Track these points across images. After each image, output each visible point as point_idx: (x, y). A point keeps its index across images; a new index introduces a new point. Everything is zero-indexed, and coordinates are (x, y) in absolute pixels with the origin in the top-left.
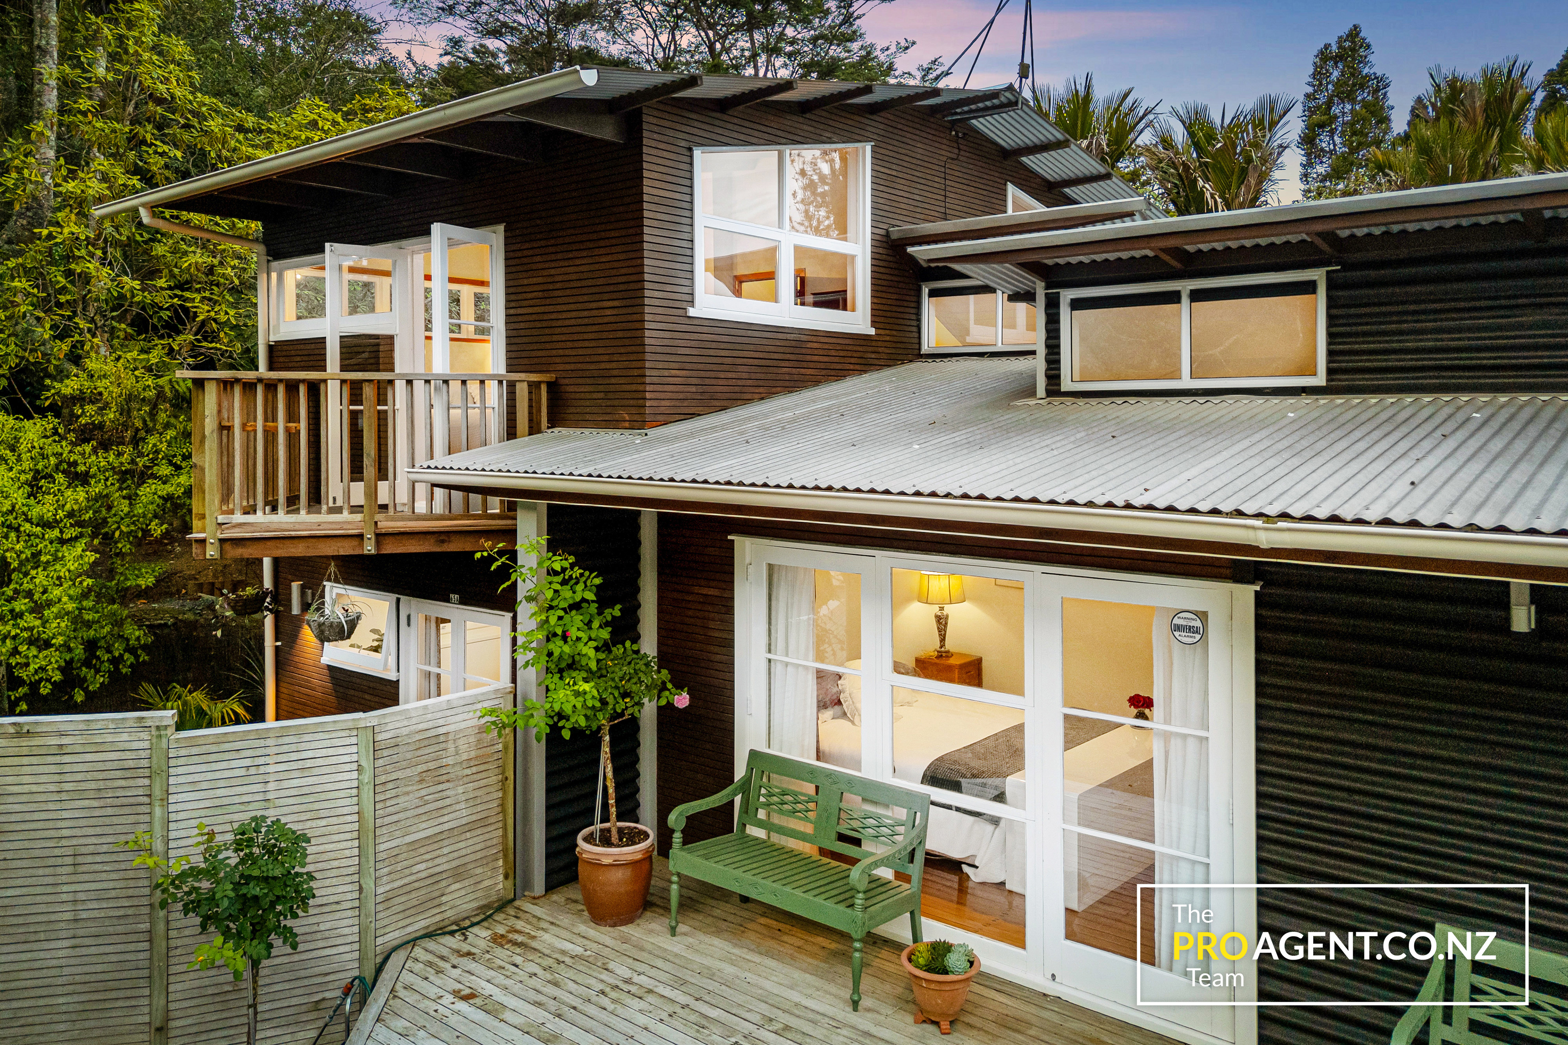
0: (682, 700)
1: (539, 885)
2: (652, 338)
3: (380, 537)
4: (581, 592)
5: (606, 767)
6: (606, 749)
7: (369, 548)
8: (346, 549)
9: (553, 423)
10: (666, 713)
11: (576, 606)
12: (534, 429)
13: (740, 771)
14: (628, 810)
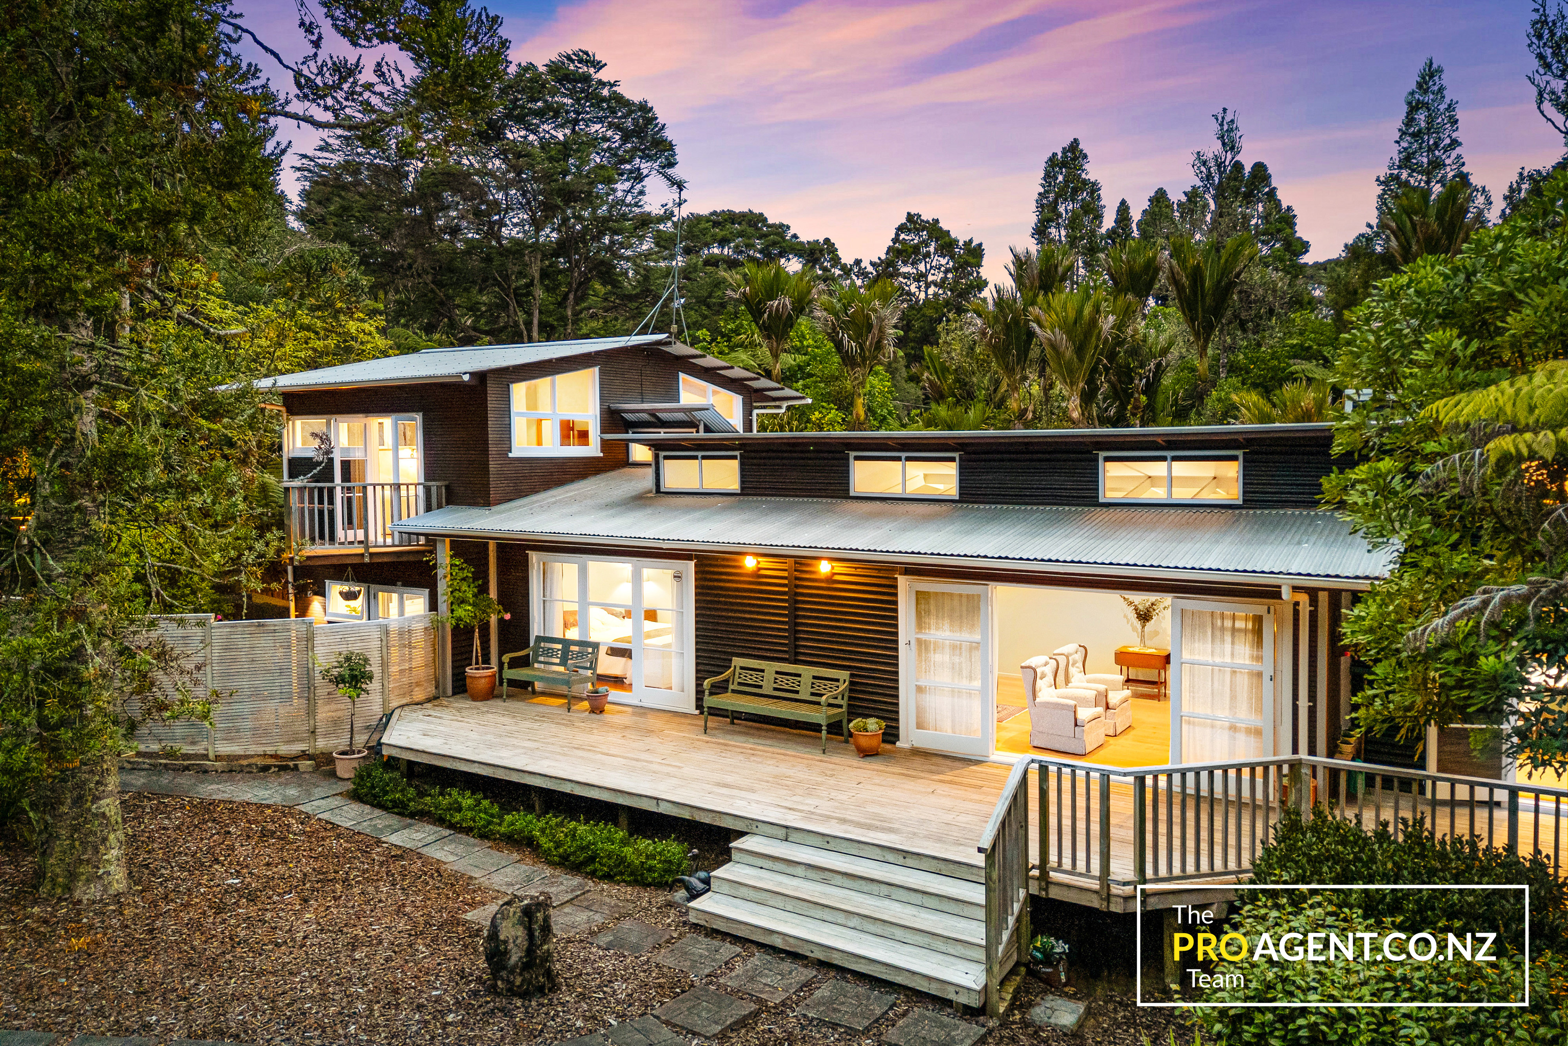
0: (507, 616)
1: (450, 691)
2: (493, 466)
3: (372, 555)
4: (466, 573)
5: (477, 642)
6: (477, 634)
7: (367, 560)
8: (356, 561)
9: (448, 503)
10: (501, 621)
11: (464, 579)
12: (440, 506)
13: (532, 644)
14: (486, 660)
